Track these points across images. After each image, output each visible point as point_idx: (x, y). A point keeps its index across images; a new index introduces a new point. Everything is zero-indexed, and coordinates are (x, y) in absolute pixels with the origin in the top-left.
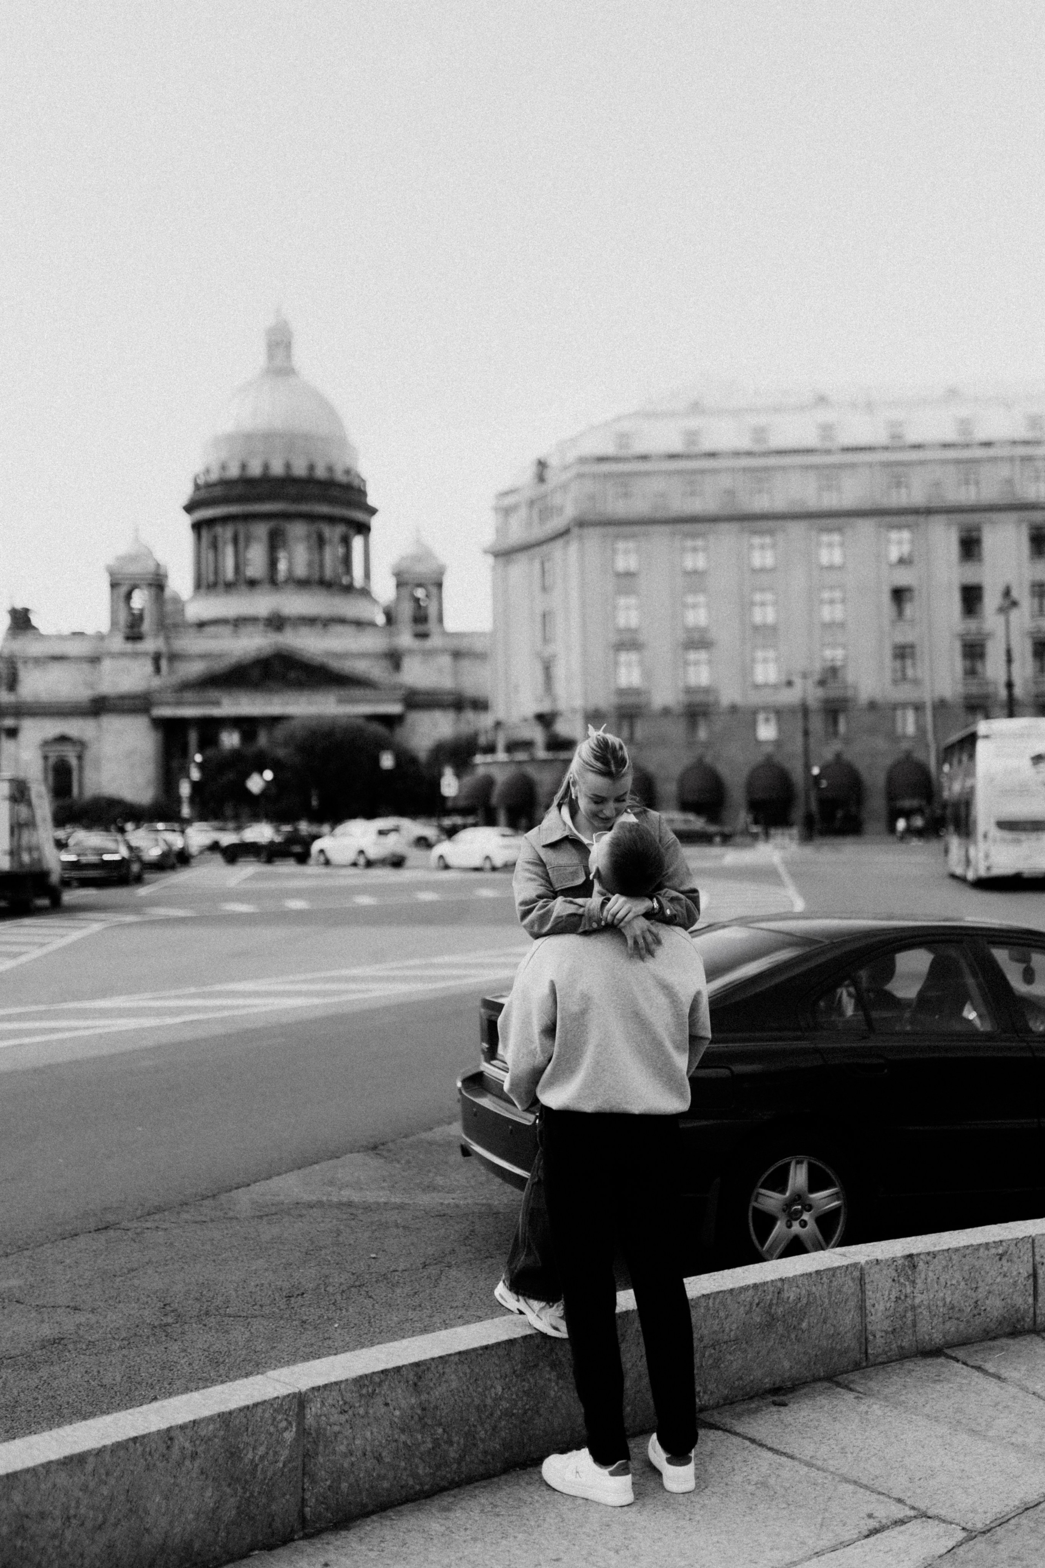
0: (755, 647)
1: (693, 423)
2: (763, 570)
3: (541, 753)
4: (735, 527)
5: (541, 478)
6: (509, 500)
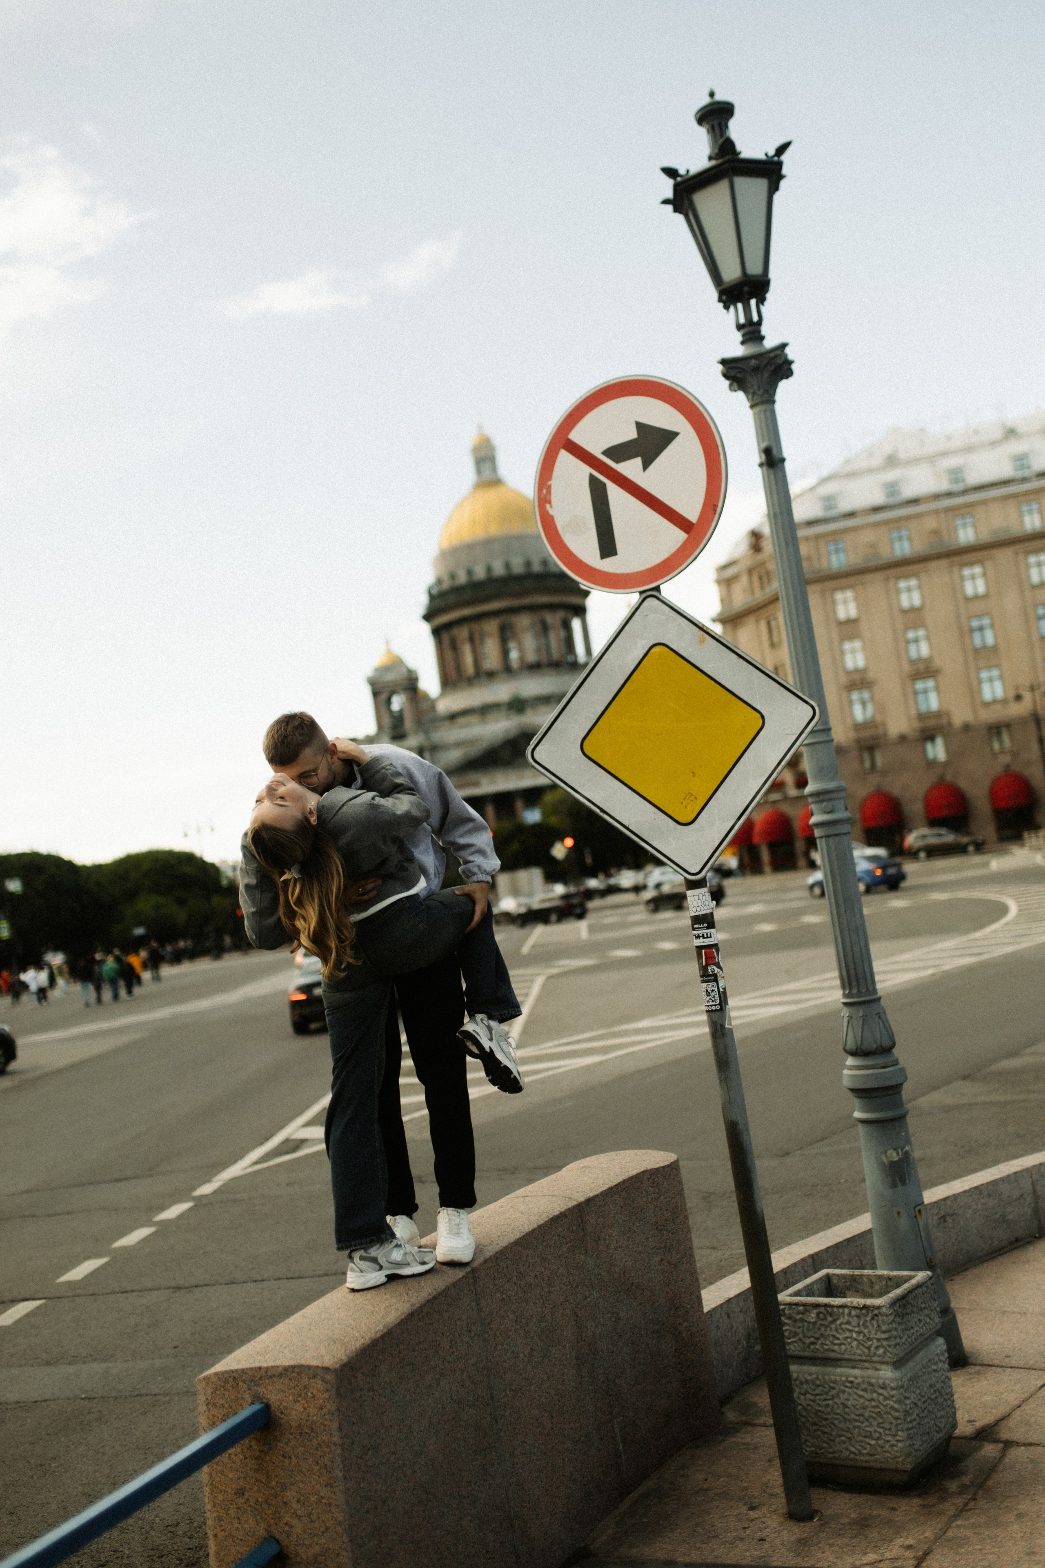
0: (978, 670)
1: (892, 475)
2: (976, 597)
3: (793, 791)
4: (944, 563)
5: (756, 548)
6: (729, 573)
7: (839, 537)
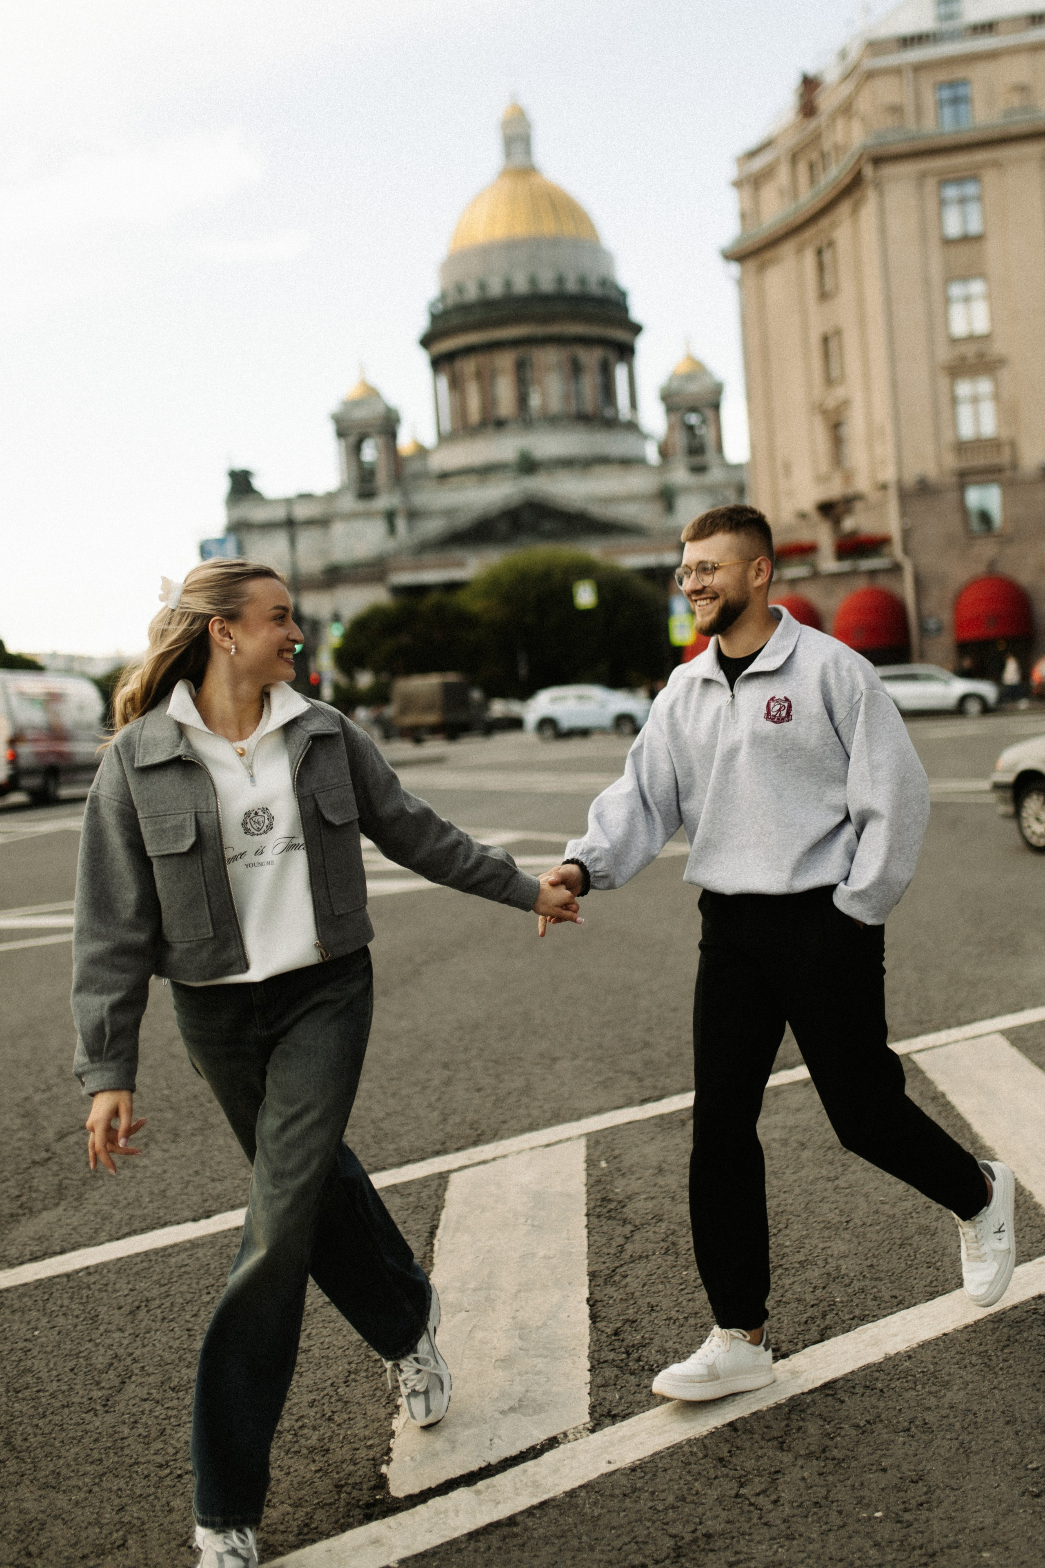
3: (828, 563)
6: (758, 163)
7: (960, 73)
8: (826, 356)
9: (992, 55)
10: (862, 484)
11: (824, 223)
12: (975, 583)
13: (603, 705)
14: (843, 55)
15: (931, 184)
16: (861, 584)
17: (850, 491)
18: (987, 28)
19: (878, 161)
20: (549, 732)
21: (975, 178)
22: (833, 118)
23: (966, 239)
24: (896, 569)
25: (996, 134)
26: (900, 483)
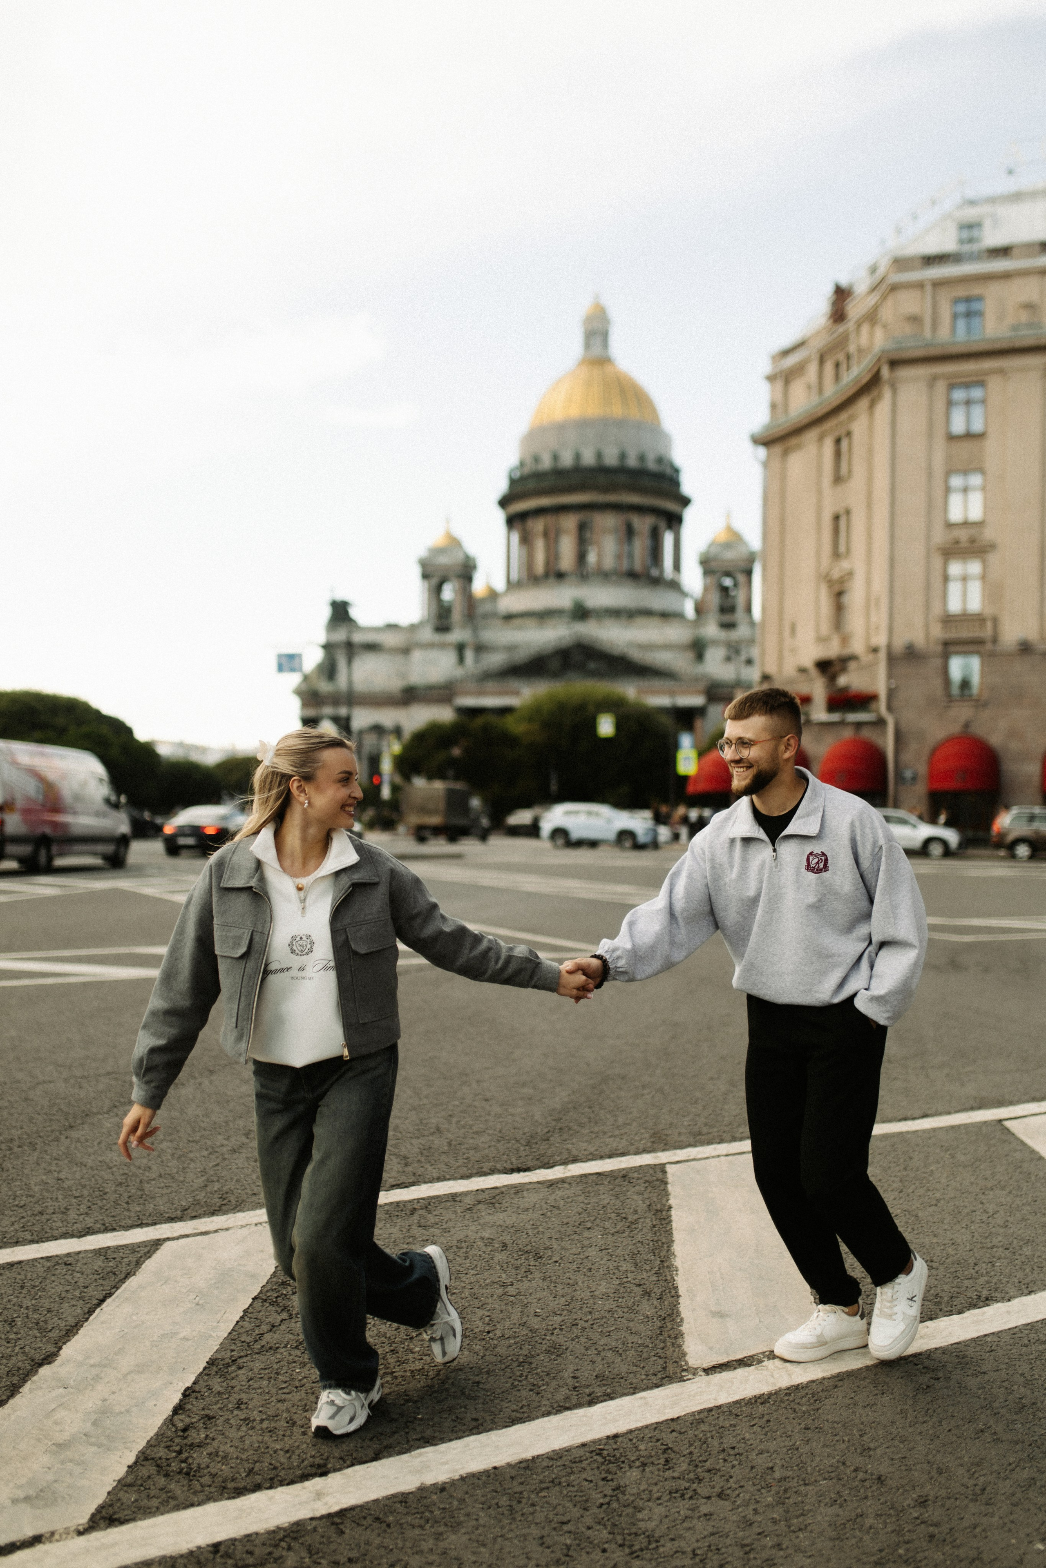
3: (819, 713)
5: (838, 315)
6: (791, 361)
7: (976, 290)
8: (836, 531)
9: (1006, 276)
10: (857, 646)
11: (843, 416)
12: (951, 740)
13: (609, 821)
14: (873, 270)
15: (941, 387)
16: (848, 734)
17: (846, 652)
18: (1004, 251)
19: (894, 364)
20: (560, 841)
21: (981, 384)
22: (859, 325)
23: (969, 436)
24: (880, 723)
25: (1005, 345)
26: (889, 646)
